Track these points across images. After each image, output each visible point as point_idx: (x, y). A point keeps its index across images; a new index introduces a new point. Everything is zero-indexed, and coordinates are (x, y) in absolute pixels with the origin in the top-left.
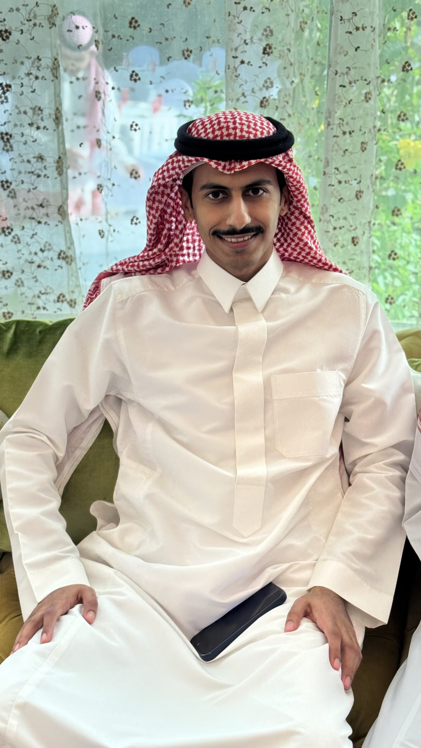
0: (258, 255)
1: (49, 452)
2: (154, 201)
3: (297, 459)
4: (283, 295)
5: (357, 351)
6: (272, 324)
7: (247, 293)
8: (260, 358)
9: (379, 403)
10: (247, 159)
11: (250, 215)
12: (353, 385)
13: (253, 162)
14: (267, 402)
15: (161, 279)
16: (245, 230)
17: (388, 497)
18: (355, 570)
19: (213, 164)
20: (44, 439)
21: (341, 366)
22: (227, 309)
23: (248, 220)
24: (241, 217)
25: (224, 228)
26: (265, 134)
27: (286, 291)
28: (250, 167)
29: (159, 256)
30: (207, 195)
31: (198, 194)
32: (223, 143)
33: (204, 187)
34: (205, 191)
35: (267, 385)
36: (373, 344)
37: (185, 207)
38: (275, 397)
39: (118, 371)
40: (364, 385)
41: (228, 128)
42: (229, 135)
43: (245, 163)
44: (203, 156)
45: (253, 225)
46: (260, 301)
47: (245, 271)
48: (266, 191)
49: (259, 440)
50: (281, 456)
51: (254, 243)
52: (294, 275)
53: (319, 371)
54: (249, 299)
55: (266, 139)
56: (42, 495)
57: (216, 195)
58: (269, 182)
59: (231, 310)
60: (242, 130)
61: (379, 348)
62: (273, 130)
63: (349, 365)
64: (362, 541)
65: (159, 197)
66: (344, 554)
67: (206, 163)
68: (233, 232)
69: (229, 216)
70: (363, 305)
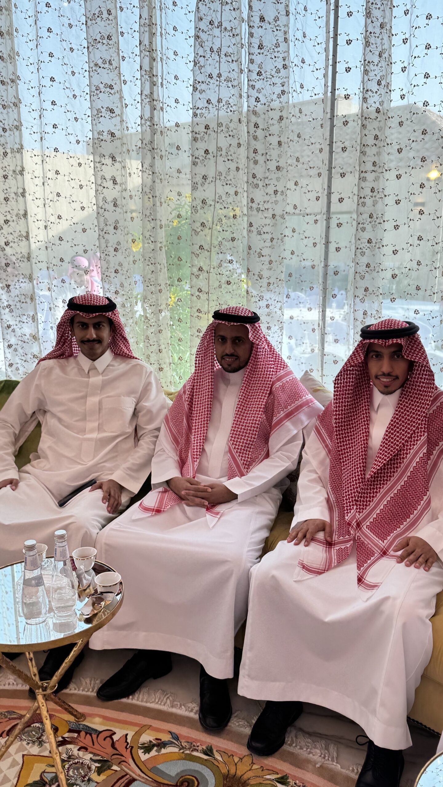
0: (99, 351)
1: (11, 431)
2: (60, 328)
3: (112, 432)
4: (111, 367)
5: (140, 390)
6: (104, 378)
7: (95, 366)
8: (99, 392)
9: (149, 411)
10: (95, 313)
11: (96, 335)
12: (140, 404)
13: (97, 314)
14: (100, 409)
15: (62, 361)
16: (94, 340)
17: (148, 448)
18: (127, 474)
19: (81, 314)
20: (10, 425)
21: (133, 396)
22: (87, 372)
23: (95, 336)
24: (92, 335)
25: (85, 339)
26: (104, 304)
27: (113, 366)
28: (96, 316)
29: (60, 350)
30: (79, 326)
31: (76, 325)
32: (86, 306)
33: (78, 323)
34: (78, 324)
35: (100, 402)
36: (149, 388)
37: (71, 331)
38: (104, 407)
39: (42, 398)
40: (144, 404)
41: (88, 300)
42: (88, 303)
43: (94, 314)
44: (77, 310)
45: (97, 339)
46: (100, 369)
47: (94, 358)
48: (103, 326)
49: (96, 424)
50: (105, 431)
51: (97, 346)
52: (119, 360)
53: (123, 397)
54: (96, 369)
55: (104, 305)
56: (5, 447)
57: (82, 326)
58: (104, 322)
59: (88, 372)
60: (94, 301)
61: (151, 389)
62: (107, 302)
63: (138, 395)
64: (133, 464)
65: (62, 327)
66: (124, 468)
67: (78, 314)
68: (89, 341)
69: (87, 335)
70: (144, 372)
